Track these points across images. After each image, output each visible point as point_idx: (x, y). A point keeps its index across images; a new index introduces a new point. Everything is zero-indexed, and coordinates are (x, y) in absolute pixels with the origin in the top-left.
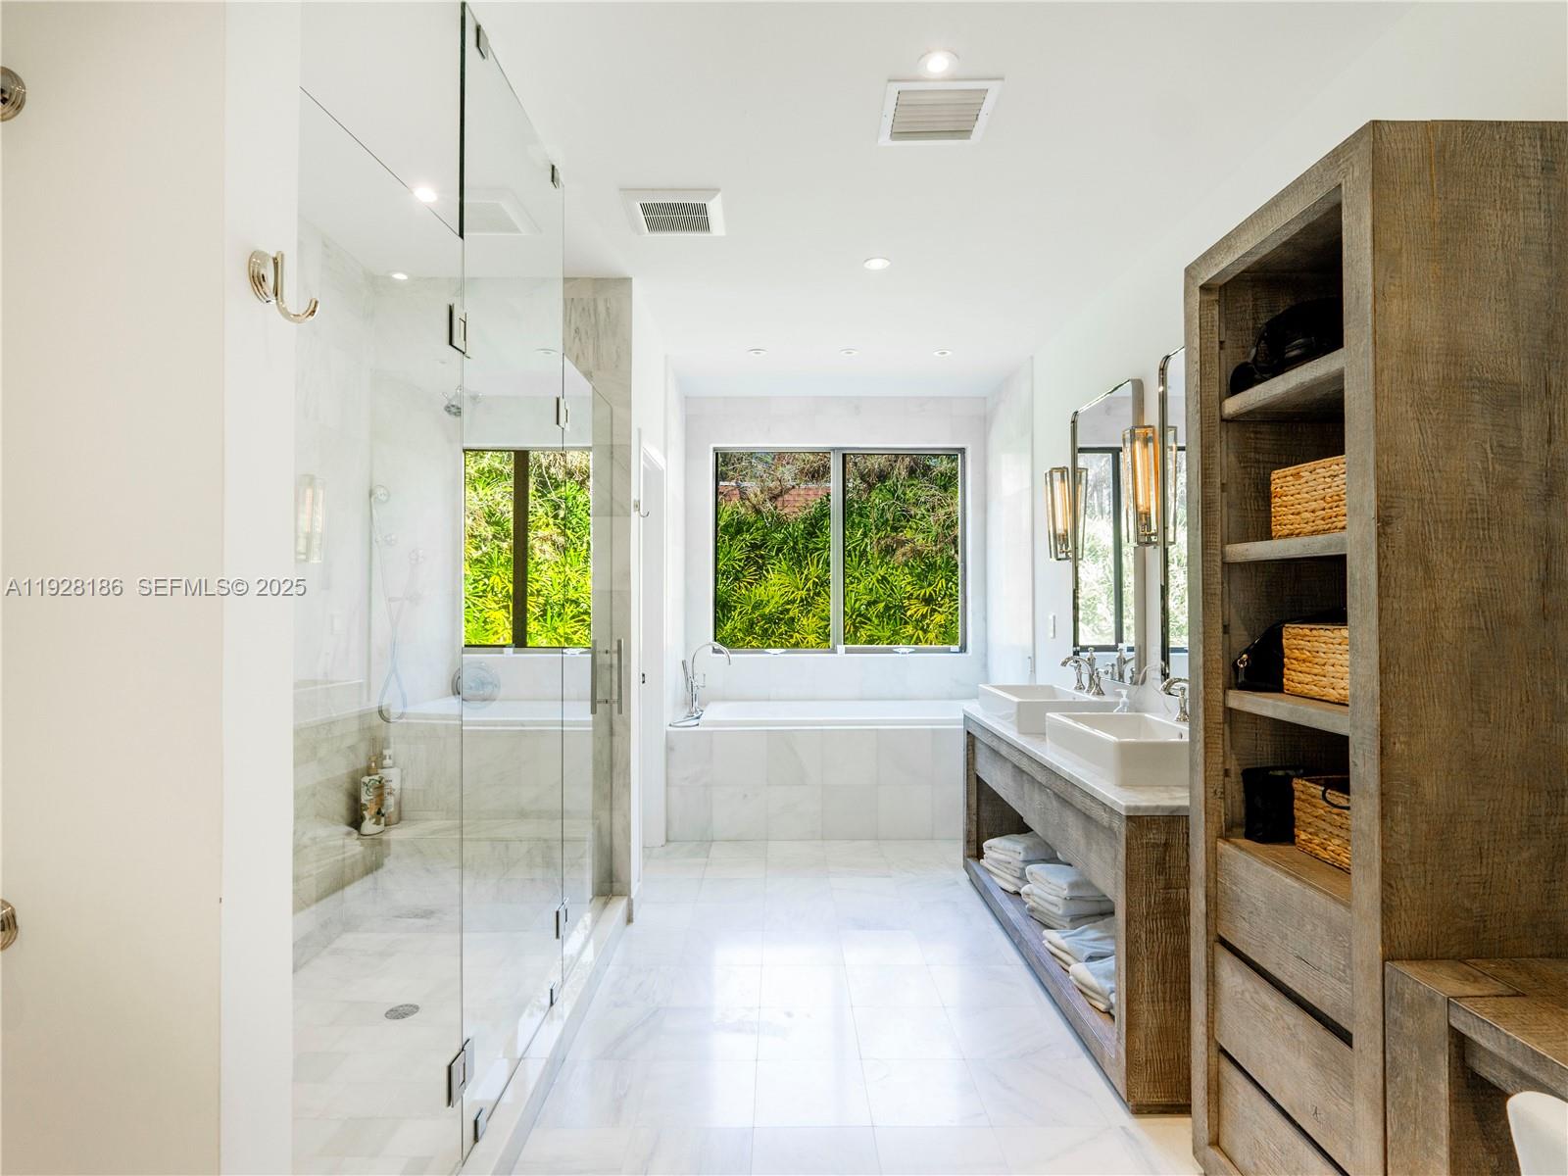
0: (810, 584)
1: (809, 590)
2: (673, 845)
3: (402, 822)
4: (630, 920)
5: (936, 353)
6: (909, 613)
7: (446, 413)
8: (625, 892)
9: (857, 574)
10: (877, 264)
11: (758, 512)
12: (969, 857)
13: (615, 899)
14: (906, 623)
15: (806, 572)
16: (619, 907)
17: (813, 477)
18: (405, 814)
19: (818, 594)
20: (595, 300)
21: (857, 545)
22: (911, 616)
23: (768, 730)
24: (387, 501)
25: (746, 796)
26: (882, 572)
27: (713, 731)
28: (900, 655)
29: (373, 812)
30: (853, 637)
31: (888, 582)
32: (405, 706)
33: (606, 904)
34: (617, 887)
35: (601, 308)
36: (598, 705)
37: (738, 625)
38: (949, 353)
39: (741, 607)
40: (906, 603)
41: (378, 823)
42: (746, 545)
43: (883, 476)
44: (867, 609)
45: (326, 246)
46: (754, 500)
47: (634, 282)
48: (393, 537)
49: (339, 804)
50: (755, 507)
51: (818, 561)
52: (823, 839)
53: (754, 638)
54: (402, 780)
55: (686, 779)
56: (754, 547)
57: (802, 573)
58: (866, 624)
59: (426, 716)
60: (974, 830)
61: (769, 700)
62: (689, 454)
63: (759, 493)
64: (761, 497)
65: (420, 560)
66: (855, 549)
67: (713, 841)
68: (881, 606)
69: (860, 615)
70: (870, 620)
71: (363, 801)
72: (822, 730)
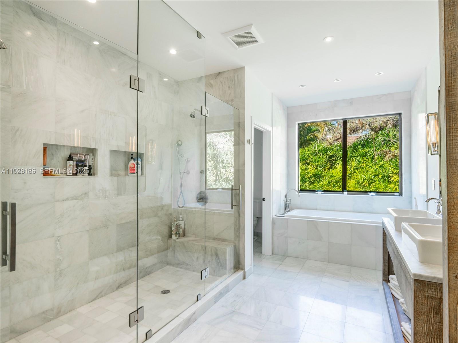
0: (352, 169)
1: (352, 171)
2: (274, 255)
3: (185, 237)
4: (244, 278)
5: (376, 75)
6: (392, 179)
7: (190, 117)
8: (243, 269)
9: (371, 165)
10: (329, 39)
11: (331, 144)
12: (383, 280)
13: (240, 270)
14: (391, 183)
15: (350, 165)
16: (240, 273)
17: (354, 131)
18: (186, 234)
19: (355, 172)
20: (234, 76)
21: (371, 154)
22: (393, 180)
23: (307, 220)
24: (181, 145)
25: (299, 242)
26: (381, 164)
27: (288, 219)
28: (371, 196)
29: (174, 233)
30: (369, 188)
31: (383, 168)
32: (184, 204)
33: (235, 272)
34: (241, 266)
35: (236, 78)
36: (233, 207)
37: (325, 183)
38: (382, 73)
39: (326, 177)
40: (391, 175)
41: (176, 236)
42: (328, 156)
43: (381, 129)
44: (375, 178)
45: (160, 74)
46: (330, 141)
47: (246, 68)
48: (183, 155)
49: (165, 230)
50: (330, 143)
51: (355, 160)
52: (328, 262)
53: (330, 187)
54: (185, 225)
55: (279, 234)
56: (331, 157)
57: (349, 165)
58: (374, 183)
59: (191, 208)
60: (387, 269)
61: (317, 210)
62: (289, 126)
63: (332, 138)
64: (332, 139)
65: (189, 161)
66: (370, 156)
67: (288, 256)
68: (380, 176)
69: (371, 180)
70: (376, 182)
71: (172, 230)
72: (328, 222)
